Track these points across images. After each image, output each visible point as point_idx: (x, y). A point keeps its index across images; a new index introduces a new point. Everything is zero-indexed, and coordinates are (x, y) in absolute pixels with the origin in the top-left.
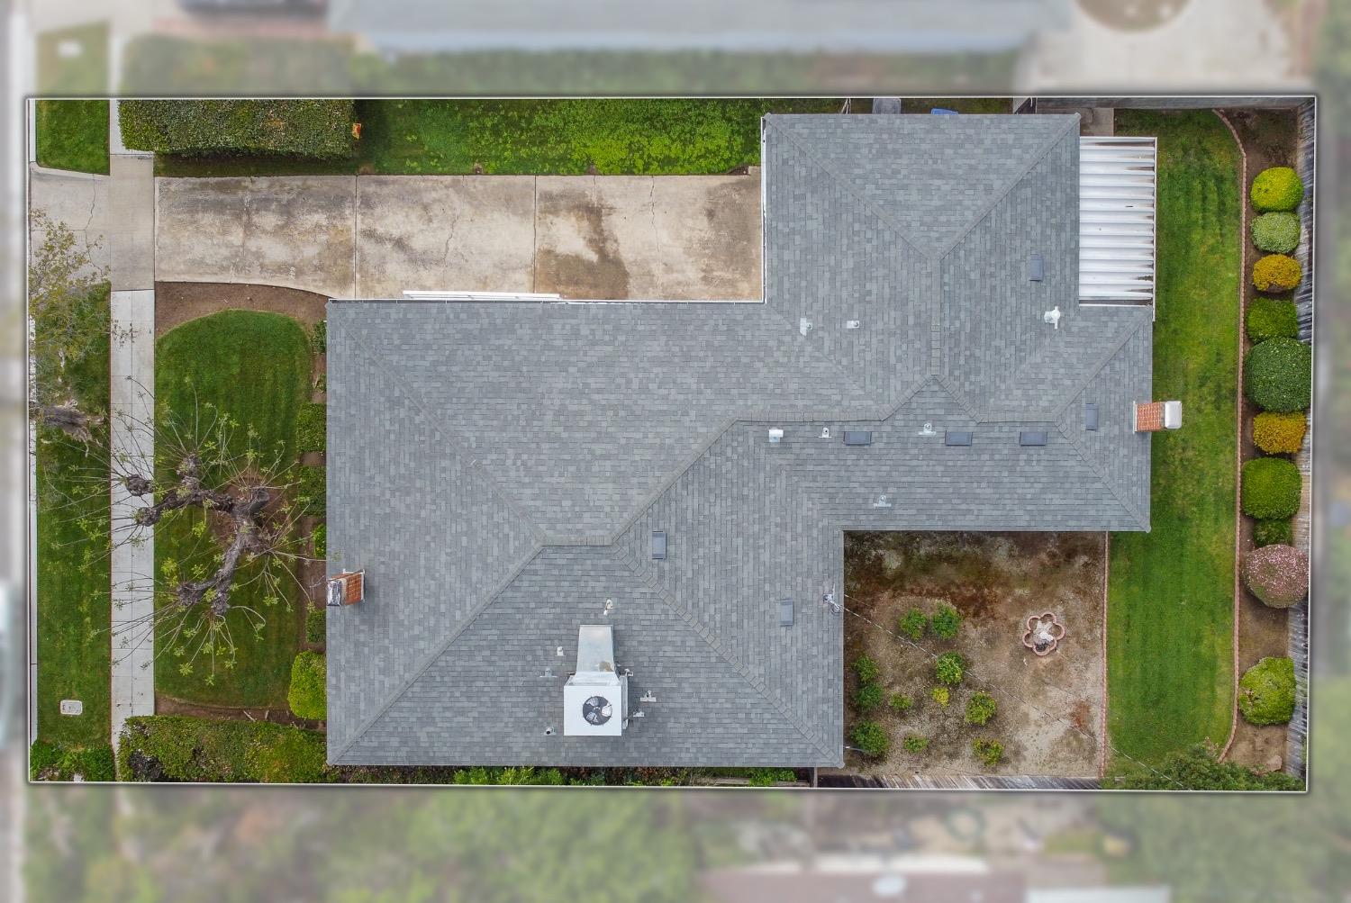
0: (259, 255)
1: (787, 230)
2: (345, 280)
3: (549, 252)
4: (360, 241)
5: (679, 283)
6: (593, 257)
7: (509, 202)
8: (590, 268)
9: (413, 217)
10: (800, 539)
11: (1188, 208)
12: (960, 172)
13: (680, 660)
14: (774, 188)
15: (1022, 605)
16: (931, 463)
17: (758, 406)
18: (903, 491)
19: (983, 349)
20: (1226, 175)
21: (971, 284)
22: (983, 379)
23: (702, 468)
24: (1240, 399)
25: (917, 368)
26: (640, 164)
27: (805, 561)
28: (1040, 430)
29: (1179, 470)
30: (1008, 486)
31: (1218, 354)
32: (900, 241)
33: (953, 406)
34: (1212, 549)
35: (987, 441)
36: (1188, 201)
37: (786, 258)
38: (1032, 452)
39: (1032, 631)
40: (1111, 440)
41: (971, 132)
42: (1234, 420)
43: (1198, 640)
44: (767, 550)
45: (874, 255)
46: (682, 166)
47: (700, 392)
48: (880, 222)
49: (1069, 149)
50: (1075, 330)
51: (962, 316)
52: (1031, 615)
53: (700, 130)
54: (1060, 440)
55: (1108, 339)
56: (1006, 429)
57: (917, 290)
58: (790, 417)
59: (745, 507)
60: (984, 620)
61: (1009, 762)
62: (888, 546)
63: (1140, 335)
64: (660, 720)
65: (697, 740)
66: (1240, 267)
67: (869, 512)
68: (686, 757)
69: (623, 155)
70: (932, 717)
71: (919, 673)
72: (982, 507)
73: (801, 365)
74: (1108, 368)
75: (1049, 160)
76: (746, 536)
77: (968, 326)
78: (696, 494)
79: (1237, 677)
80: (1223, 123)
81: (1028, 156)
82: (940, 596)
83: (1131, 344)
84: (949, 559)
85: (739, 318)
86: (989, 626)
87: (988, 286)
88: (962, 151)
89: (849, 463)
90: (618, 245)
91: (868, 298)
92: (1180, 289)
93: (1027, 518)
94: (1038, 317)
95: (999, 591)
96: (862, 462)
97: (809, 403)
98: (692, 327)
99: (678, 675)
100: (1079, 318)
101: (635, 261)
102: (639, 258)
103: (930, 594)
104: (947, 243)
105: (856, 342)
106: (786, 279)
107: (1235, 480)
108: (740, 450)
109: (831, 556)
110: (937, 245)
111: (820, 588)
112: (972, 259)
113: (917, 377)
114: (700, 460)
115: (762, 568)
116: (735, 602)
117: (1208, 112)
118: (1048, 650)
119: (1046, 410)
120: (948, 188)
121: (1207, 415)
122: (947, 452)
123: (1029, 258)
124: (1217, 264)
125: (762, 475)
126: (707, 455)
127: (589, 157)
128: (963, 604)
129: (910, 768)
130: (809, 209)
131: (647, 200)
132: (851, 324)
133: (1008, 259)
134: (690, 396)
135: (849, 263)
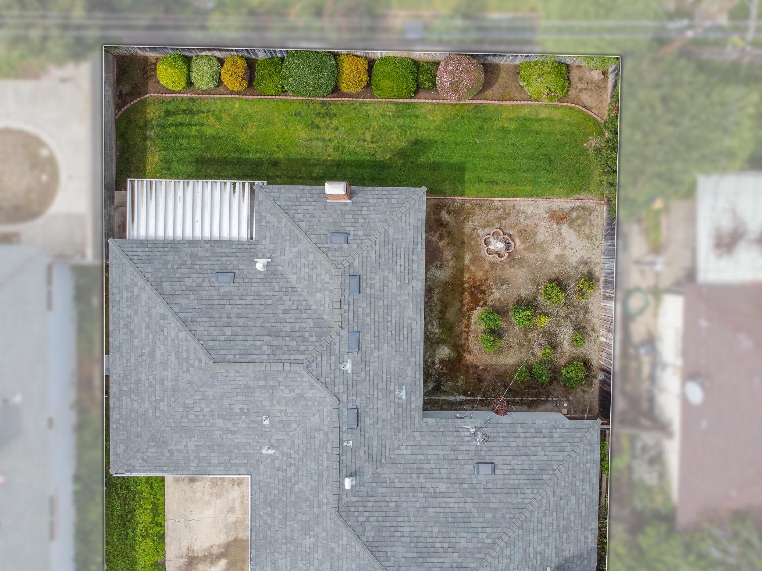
1: (196, 461)
5: (242, 503)
6: (223, 563)
8: (231, 565)
10: (429, 457)
11: (188, 137)
12: (151, 336)
13: (520, 557)
14: (165, 469)
15: (476, 259)
16: (372, 360)
17: (327, 495)
18: (393, 378)
19: (285, 325)
20: (164, 109)
21: (235, 334)
22: (308, 325)
23: (375, 544)
24: (328, 99)
25: (299, 379)
26: (156, 529)
27: (445, 452)
28: (347, 281)
29: (381, 144)
30: (390, 300)
31: (295, 115)
32: (202, 389)
33: (329, 351)
34: (438, 119)
35: (356, 320)
36: (183, 137)
37: (217, 462)
38: (364, 284)
39: (496, 253)
40: (356, 221)
41: (122, 325)
42: (343, 104)
43: (505, 131)
44: (437, 485)
45: (213, 406)
46: (158, 500)
47: (316, 536)
48: (187, 402)
49: (135, 249)
50: (272, 246)
51: (258, 343)
52: (484, 252)
53: (132, 488)
54: (356, 265)
55: (279, 222)
56: (347, 307)
57: (239, 379)
58: (336, 472)
59: (404, 505)
60: (487, 287)
61: (592, 269)
62: (433, 356)
63: (276, 195)
64: (564, 562)
65: (579, 532)
66: (232, 99)
67: (409, 401)
68: (592, 540)
69: (150, 542)
70: (557, 325)
71: (526, 334)
72: (406, 318)
73: (296, 457)
74: (301, 224)
75: (143, 266)
76: (426, 505)
77: (267, 338)
78: (394, 549)
79: (533, 102)
80: (126, 110)
81: (139, 283)
82: (469, 319)
83: (283, 204)
84: (443, 312)
85: (262, 496)
86: (492, 283)
87: (236, 320)
88: (136, 332)
89: (371, 422)
90: (214, 545)
91: (246, 410)
92: (247, 143)
93: (415, 282)
94: (262, 276)
95: (467, 276)
96: (371, 412)
97: (325, 456)
98: (269, 533)
99: (531, 556)
100: (263, 242)
101: (226, 533)
102: (224, 531)
103: (468, 326)
104: (202, 355)
105: (279, 419)
106: (232, 462)
107: (387, 103)
108: (361, 509)
109: (442, 429)
110: (204, 364)
111: (466, 439)
112: (215, 333)
113: (305, 379)
114: (367, 546)
115: (451, 490)
116: (476, 515)
117: (117, 122)
118: (510, 241)
119: (332, 278)
120: (162, 347)
121: (340, 123)
122: (364, 349)
123: (216, 284)
124: (229, 115)
125: (380, 490)
126: (364, 539)
127: (153, 565)
128: (475, 302)
129: (595, 342)
130: (179, 447)
131: (183, 524)
132: (266, 422)
133: (216, 302)
134: (320, 544)
135: (220, 422)
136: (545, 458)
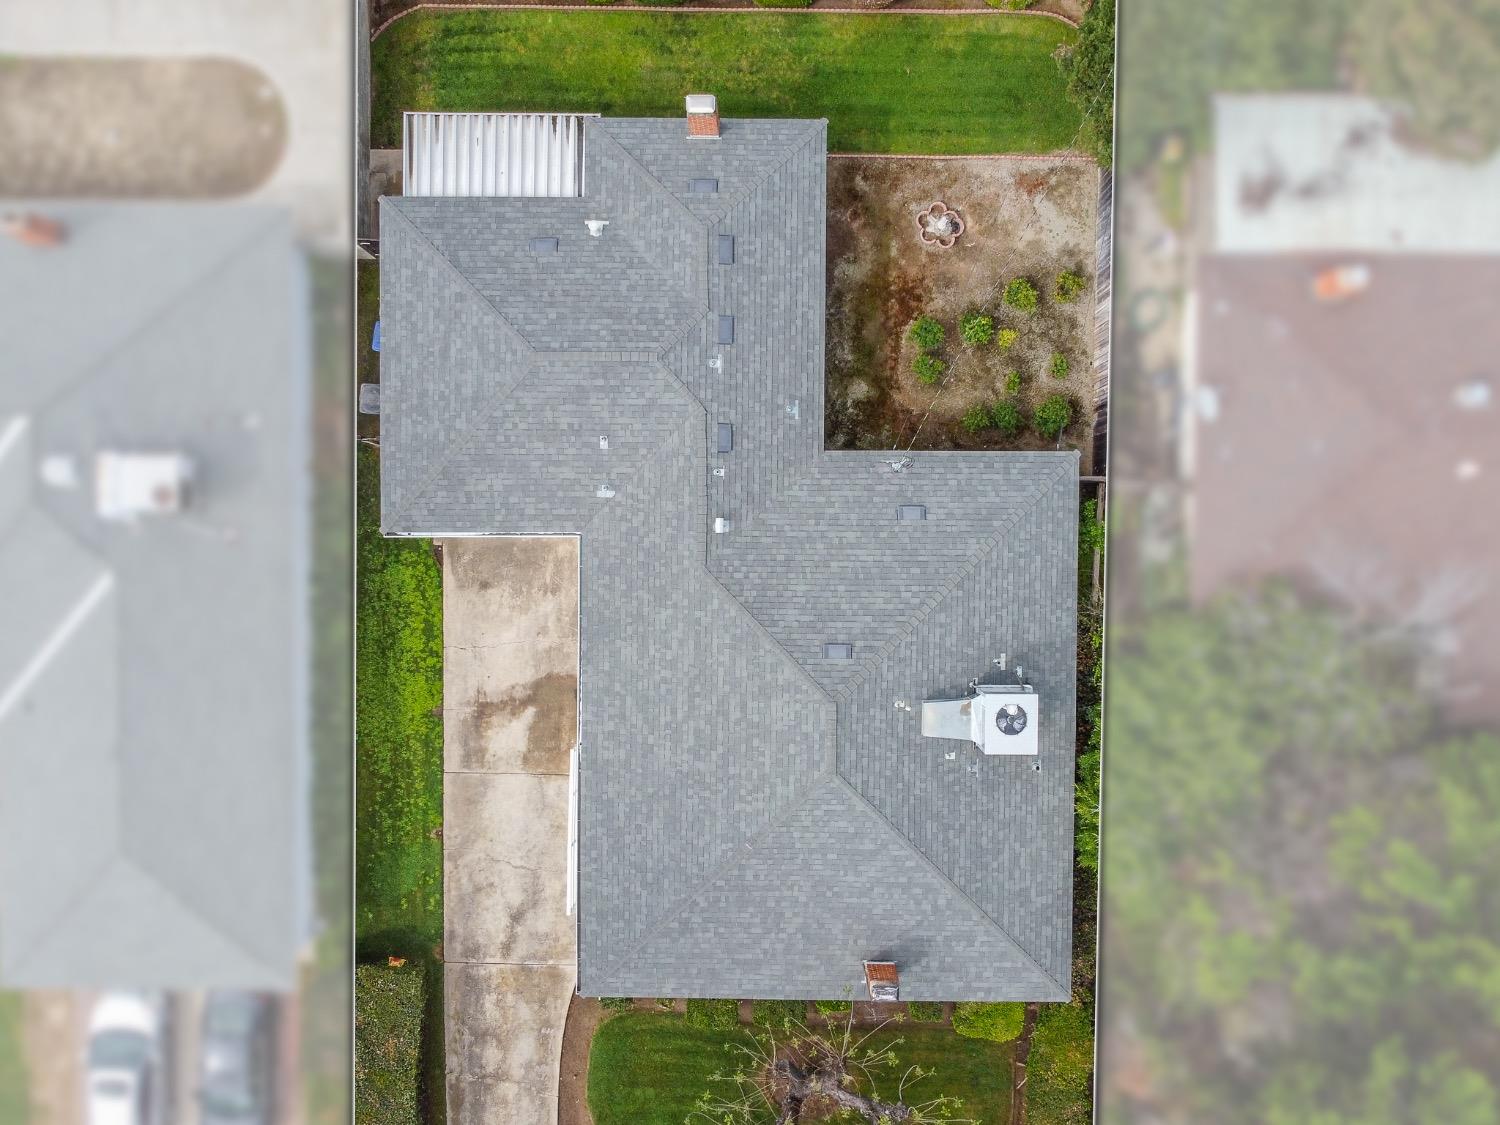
0: (528, 1066)
1: (503, 511)
2: (555, 976)
3: (526, 759)
4: (515, 959)
5: (559, 620)
6: (529, 712)
7: (472, 801)
8: (542, 715)
9: (488, 902)
10: (833, 499)
11: (477, 68)
12: (442, 327)
13: (960, 628)
14: (459, 524)
15: (908, 249)
16: (752, 358)
17: (690, 546)
18: (781, 387)
19: (629, 304)
20: (442, 26)
21: (561, 317)
22: (663, 305)
23: (755, 605)
24: (685, 9)
25: (651, 376)
26: (431, 661)
27: (856, 494)
28: (716, 243)
29: (763, 75)
30: (776, 275)
31: (636, 33)
32: (516, 393)
33: (692, 338)
34: (850, 38)
35: (728, 297)
36: (471, 68)
37: (533, 512)
38: (740, 251)
39: (937, 238)
40: (728, 163)
41: (398, 316)
42: (708, 15)
43: (949, 54)
44: (844, 534)
45: (530, 420)
46: (434, 616)
47: (675, 606)
48: (495, 414)
49: (416, 209)
50: (610, 202)
51: (594, 327)
52: (919, 239)
53: (395, 597)
54: (728, 221)
55: (620, 168)
56: (716, 280)
57: (568, 376)
58: (702, 510)
59: (797, 557)
60: (924, 290)
61: (1081, 261)
62: (844, 395)
63: (616, 131)
64: (1025, 650)
65: (1048, 609)
66: (542, 10)
67: (804, 422)
68: (1065, 621)
69: (421, 679)
70: (1030, 347)
71: (982, 360)
72: (799, 303)
73: (646, 497)
74: (651, 168)
75: (429, 231)
76: (828, 558)
77: (606, 321)
78: (781, 612)
79: (990, 11)
80: (387, 29)
81: (425, 255)
82: (898, 337)
83: (625, 142)
84: (858, 329)
85: (596, 562)
86: (931, 284)
87: (562, 299)
88: (420, 324)
89: (751, 446)
90: (517, 684)
91: (576, 427)
92: (565, 76)
93: (811, 253)
94: (597, 243)
95: (894, 274)
96: (751, 433)
97: (687, 489)
98: (607, 613)
99: (977, 630)
100: (597, 198)
101: (535, 666)
102: (532, 663)
103: (896, 349)
104: (518, 345)
105: (623, 440)
106: (555, 512)
107: (772, 14)
108: (737, 563)
109: (851, 464)
110: (519, 354)
111: (885, 476)
112: (535, 316)
113: (660, 376)
114: (746, 607)
115: (863, 540)
116: (899, 570)
117: (373, 46)
118: (958, 220)
119: (696, 236)
120: (459, 341)
121: (702, 45)
122: (740, 341)
123: (533, 254)
124: (539, 35)
125: (764, 540)
126: (742, 599)
127: (425, 716)
128: (907, 314)
129: (1087, 371)
130: (482, 487)
131: (470, 654)
132: (604, 444)
133: (534, 277)
134: (680, 616)
135: (539, 446)
136: (997, 500)
